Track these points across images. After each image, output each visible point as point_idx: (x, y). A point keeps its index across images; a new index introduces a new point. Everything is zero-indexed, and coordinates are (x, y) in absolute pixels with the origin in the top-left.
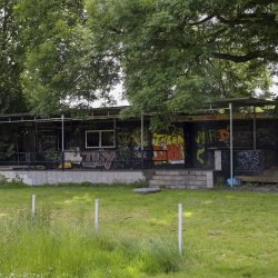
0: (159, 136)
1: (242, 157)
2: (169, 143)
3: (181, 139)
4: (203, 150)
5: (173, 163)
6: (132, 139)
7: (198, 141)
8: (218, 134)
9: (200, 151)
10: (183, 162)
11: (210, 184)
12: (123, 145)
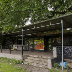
0: (36, 41)
1: (67, 50)
2: (39, 43)
3: (43, 42)
4: (51, 45)
5: (40, 50)
6: (29, 42)
7: (49, 42)
8: (56, 40)
9: (50, 46)
10: (43, 50)
11: (50, 66)
12: (26, 43)
